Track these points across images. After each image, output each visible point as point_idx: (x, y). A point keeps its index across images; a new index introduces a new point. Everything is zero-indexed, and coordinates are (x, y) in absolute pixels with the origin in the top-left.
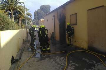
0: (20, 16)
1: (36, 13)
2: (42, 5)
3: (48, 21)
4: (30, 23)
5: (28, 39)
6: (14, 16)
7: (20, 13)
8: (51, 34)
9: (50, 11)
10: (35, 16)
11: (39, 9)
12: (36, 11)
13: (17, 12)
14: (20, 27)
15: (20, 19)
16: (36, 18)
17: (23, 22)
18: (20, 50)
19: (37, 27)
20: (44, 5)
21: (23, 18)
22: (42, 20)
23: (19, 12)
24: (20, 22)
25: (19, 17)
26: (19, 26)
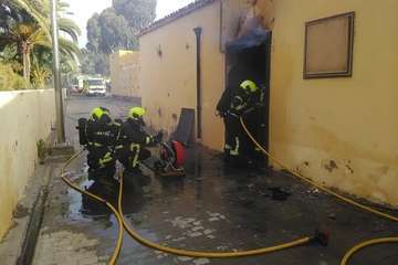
0: (25, 29)
1: (96, 23)
3: (160, 53)
4: (69, 62)
7: (28, 19)
9: (156, 20)
10: (90, 35)
11: (109, 10)
12: (95, 16)
13: (13, 14)
14: (26, 77)
15: (28, 46)
16: (96, 45)
17: (40, 57)
21: (42, 42)
22: (122, 53)
23: (24, 12)
24: (27, 58)
25: (24, 37)
26: (21, 73)
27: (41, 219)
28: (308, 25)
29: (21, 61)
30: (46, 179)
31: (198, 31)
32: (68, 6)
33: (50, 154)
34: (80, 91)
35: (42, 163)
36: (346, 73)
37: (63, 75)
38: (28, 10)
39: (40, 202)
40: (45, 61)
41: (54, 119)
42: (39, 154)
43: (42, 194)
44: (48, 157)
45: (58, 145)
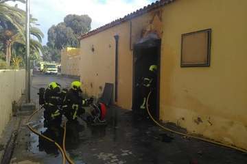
0: (9, 33)
1: (54, 31)
2: (70, 15)
3: (93, 50)
4: (36, 53)
7: (11, 27)
8: (103, 87)
9: (91, 30)
10: (50, 38)
11: (62, 23)
12: (53, 27)
14: (8, 62)
15: (10, 43)
16: (53, 44)
17: (17, 50)
20: (74, 16)
21: (19, 41)
22: (69, 49)
23: (9, 23)
24: (9, 50)
25: (8, 37)
26: (4, 59)
27: (12, 152)
28: (183, 35)
29: (5, 52)
30: (17, 126)
31: (117, 38)
32: (36, 20)
33: (20, 110)
34: (41, 71)
35: (14, 116)
36: (207, 64)
37: (31, 61)
38: (12, 22)
39: (12, 140)
40: (20, 52)
41: (24, 88)
42: (13, 110)
43: (14, 136)
44: (19, 112)
45: (26, 105)
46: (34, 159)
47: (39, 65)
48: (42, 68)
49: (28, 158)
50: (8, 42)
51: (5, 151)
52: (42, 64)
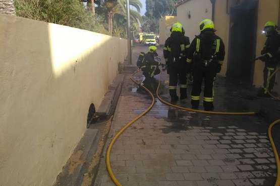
3: (189, 16)
4: (135, 24)
5: (131, 64)
6: (96, 5)
15: (111, 14)
17: (118, 21)
18: (110, 88)
19: (152, 37)
21: (119, 12)
22: (167, 17)
24: (111, 21)
25: (109, 9)
26: (107, 29)
29: (107, 23)
30: (122, 79)
31: (213, 1)
33: (124, 70)
34: (141, 43)
35: (120, 73)
37: (131, 32)
39: (120, 87)
40: (120, 24)
42: (119, 70)
43: (120, 84)
44: (123, 71)
45: (128, 66)
46: (135, 96)
47: (138, 37)
48: (141, 39)
49: (131, 95)
50: (109, 14)
51: (116, 90)
52: (141, 35)
